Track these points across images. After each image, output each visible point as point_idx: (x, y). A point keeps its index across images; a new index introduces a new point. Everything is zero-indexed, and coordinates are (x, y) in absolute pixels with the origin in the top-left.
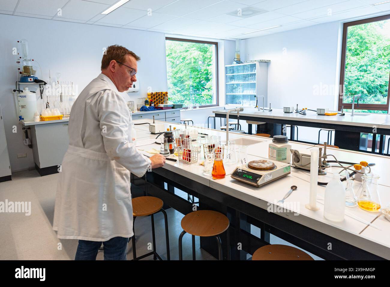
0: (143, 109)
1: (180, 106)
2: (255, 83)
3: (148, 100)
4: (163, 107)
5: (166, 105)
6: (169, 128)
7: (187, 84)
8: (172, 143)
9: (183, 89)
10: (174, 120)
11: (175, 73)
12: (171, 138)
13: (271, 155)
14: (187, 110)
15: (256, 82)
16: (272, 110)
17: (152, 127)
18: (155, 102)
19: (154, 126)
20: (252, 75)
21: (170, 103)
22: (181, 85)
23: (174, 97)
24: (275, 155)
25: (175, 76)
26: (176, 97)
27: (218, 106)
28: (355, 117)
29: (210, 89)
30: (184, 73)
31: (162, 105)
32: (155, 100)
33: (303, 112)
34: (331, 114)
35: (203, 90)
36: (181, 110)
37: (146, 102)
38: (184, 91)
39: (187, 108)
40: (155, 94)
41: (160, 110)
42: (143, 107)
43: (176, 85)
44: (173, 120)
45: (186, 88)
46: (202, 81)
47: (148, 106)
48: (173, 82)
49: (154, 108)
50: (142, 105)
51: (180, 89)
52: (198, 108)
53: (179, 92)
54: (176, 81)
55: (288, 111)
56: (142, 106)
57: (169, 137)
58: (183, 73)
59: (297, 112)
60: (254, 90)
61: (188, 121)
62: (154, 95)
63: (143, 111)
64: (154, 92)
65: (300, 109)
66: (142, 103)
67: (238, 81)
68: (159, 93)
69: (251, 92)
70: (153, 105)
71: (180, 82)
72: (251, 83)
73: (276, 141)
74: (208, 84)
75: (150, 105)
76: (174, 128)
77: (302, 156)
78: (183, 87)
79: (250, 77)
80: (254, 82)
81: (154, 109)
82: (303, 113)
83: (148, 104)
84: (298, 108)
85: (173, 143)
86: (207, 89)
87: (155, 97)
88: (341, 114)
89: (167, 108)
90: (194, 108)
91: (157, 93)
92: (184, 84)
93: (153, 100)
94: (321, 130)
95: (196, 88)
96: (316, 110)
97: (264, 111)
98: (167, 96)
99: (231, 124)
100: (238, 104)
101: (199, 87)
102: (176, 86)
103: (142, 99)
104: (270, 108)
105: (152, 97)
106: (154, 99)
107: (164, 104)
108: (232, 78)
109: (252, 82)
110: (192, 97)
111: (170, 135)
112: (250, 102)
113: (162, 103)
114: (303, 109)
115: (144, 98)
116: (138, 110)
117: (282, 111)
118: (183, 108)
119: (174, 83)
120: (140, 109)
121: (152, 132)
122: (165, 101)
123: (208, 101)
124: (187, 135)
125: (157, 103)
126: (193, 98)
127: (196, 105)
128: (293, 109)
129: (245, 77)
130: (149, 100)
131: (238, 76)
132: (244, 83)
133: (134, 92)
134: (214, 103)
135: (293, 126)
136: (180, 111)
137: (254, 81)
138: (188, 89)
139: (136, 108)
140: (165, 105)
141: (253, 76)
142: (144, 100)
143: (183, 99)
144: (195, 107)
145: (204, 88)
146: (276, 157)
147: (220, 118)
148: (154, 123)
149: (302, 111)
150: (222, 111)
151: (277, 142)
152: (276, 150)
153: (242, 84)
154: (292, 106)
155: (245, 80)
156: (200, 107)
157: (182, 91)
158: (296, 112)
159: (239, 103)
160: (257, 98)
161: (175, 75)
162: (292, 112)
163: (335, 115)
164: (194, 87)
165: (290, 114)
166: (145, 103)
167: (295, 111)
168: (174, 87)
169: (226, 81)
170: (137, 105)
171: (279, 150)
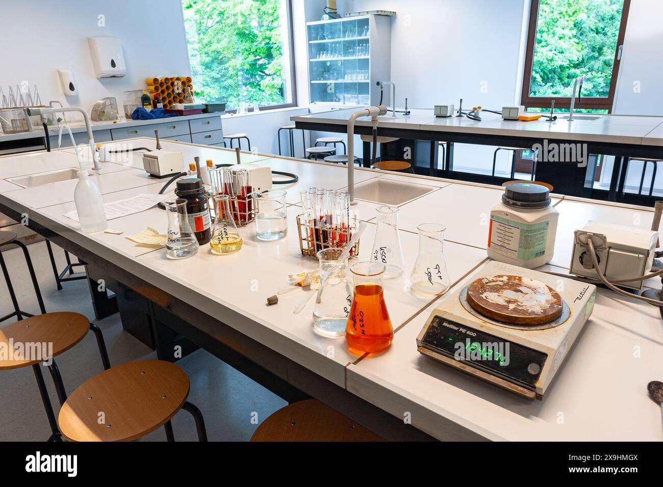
0: (138, 115)
1: (221, 108)
2: (368, 59)
3: (149, 95)
4: (183, 109)
5: (190, 104)
6: (194, 163)
7: (231, 65)
8: (202, 214)
9: (223, 76)
10: (210, 136)
11: (206, 45)
12: (197, 200)
13: (500, 244)
14: (235, 115)
15: (369, 57)
16: (409, 112)
17: (150, 161)
18: (164, 99)
19: (157, 158)
20: (361, 42)
21: (198, 101)
22: (220, 68)
23: (207, 90)
24: (514, 244)
25: (206, 50)
26: (212, 92)
27: (297, 106)
28: (575, 122)
29: (275, 76)
30: (224, 43)
31: (180, 106)
32: (165, 95)
33: (473, 114)
34: (531, 118)
35: (262, 77)
36: (222, 117)
37: (145, 99)
38: (227, 79)
39: (234, 112)
40: (163, 81)
41: (177, 116)
42: (137, 111)
43: (210, 68)
44: (206, 137)
45: (230, 73)
46: (259, 59)
47: (149, 109)
48: (203, 62)
49: (163, 111)
50: (136, 105)
51: (219, 76)
52: (257, 112)
53: (217, 80)
54: (208, 59)
55: (443, 113)
56: (135, 108)
57: (191, 197)
58: (221, 43)
59: (460, 116)
60: (365, 73)
61: (239, 138)
62: (162, 84)
63: (137, 118)
64: (161, 77)
65: (467, 107)
66: (135, 102)
67: (332, 56)
68: (171, 79)
69: (360, 78)
70: (160, 105)
71: (216, 61)
72: (359, 60)
73: (519, 203)
74: (269, 66)
75: (155, 106)
76: (209, 164)
77: (611, 250)
78: (223, 71)
79: (358, 48)
80: (366, 57)
81: (163, 114)
82: (473, 117)
83: (150, 104)
84: (462, 107)
85: (206, 212)
86: (270, 75)
87: (164, 87)
88: (549, 117)
89: (193, 111)
90: (248, 112)
91: (167, 79)
92: (226, 66)
93: (159, 95)
94: (499, 149)
95: (248, 74)
96: (500, 110)
97: (394, 114)
98: (190, 86)
99: (326, 143)
100: (335, 101)
101: (255, 72)
102: (209, 70)
103: (134, 94)
104: (406, 108)
105: (156, 89)
106: (163, 92)
107: (185, 104)
108: (322, 48)
109: (363, 57)
110: (243, 91)
111: (193, 191)
112: (357, 97)
113: (181, 102)
114: (475, 109)
115: (139, 90)
116: (127, 117)
117: (432, 113)
118: (227, 112)
119: (206, 64)
120: (132, 115)
121: (153, 173)
122: (187, 97)
123: (273, 98)
124: (245, 185)
125: (170, 102)
126: (245, 93)
127: (250, 105)
128: (453, 110)
129: (349, 47)
130: (151, 96)
131: (334, 45)
132: (346, 58)
133: (114, 76)
134: (289, 99)
135: (451, 143)
136: (221, 119)
137: (365, 55)
138: (233, 76)
139: (122, 113)
140: (187, 105)
141: (364, 45)
142: (140, 95)
143: (224, 95)
144: (251, 110)
145: (264, 73)
146: (516, 248)
147: (302, 130)
148: (158, 147)
149: (473, 112)
150: (305, 116)
151: (522, 205)
152: (519, 231)
153: (341, 60)
154: (452, 103)
155: (346, 53)
156: (262, 109)
157: (223, 79)
158: (459, 114)
159: (337, 100)
160: (382, 87)
161: (207, 47)
162: (450, 116)
163: (537, 120)
164: (245, 71)
165: (448, 120)
166: (143, 102)
167: (456, 114)
168: (206, 71)
169: (311, 56)
170: (125, 107)
171: (528, 231)
